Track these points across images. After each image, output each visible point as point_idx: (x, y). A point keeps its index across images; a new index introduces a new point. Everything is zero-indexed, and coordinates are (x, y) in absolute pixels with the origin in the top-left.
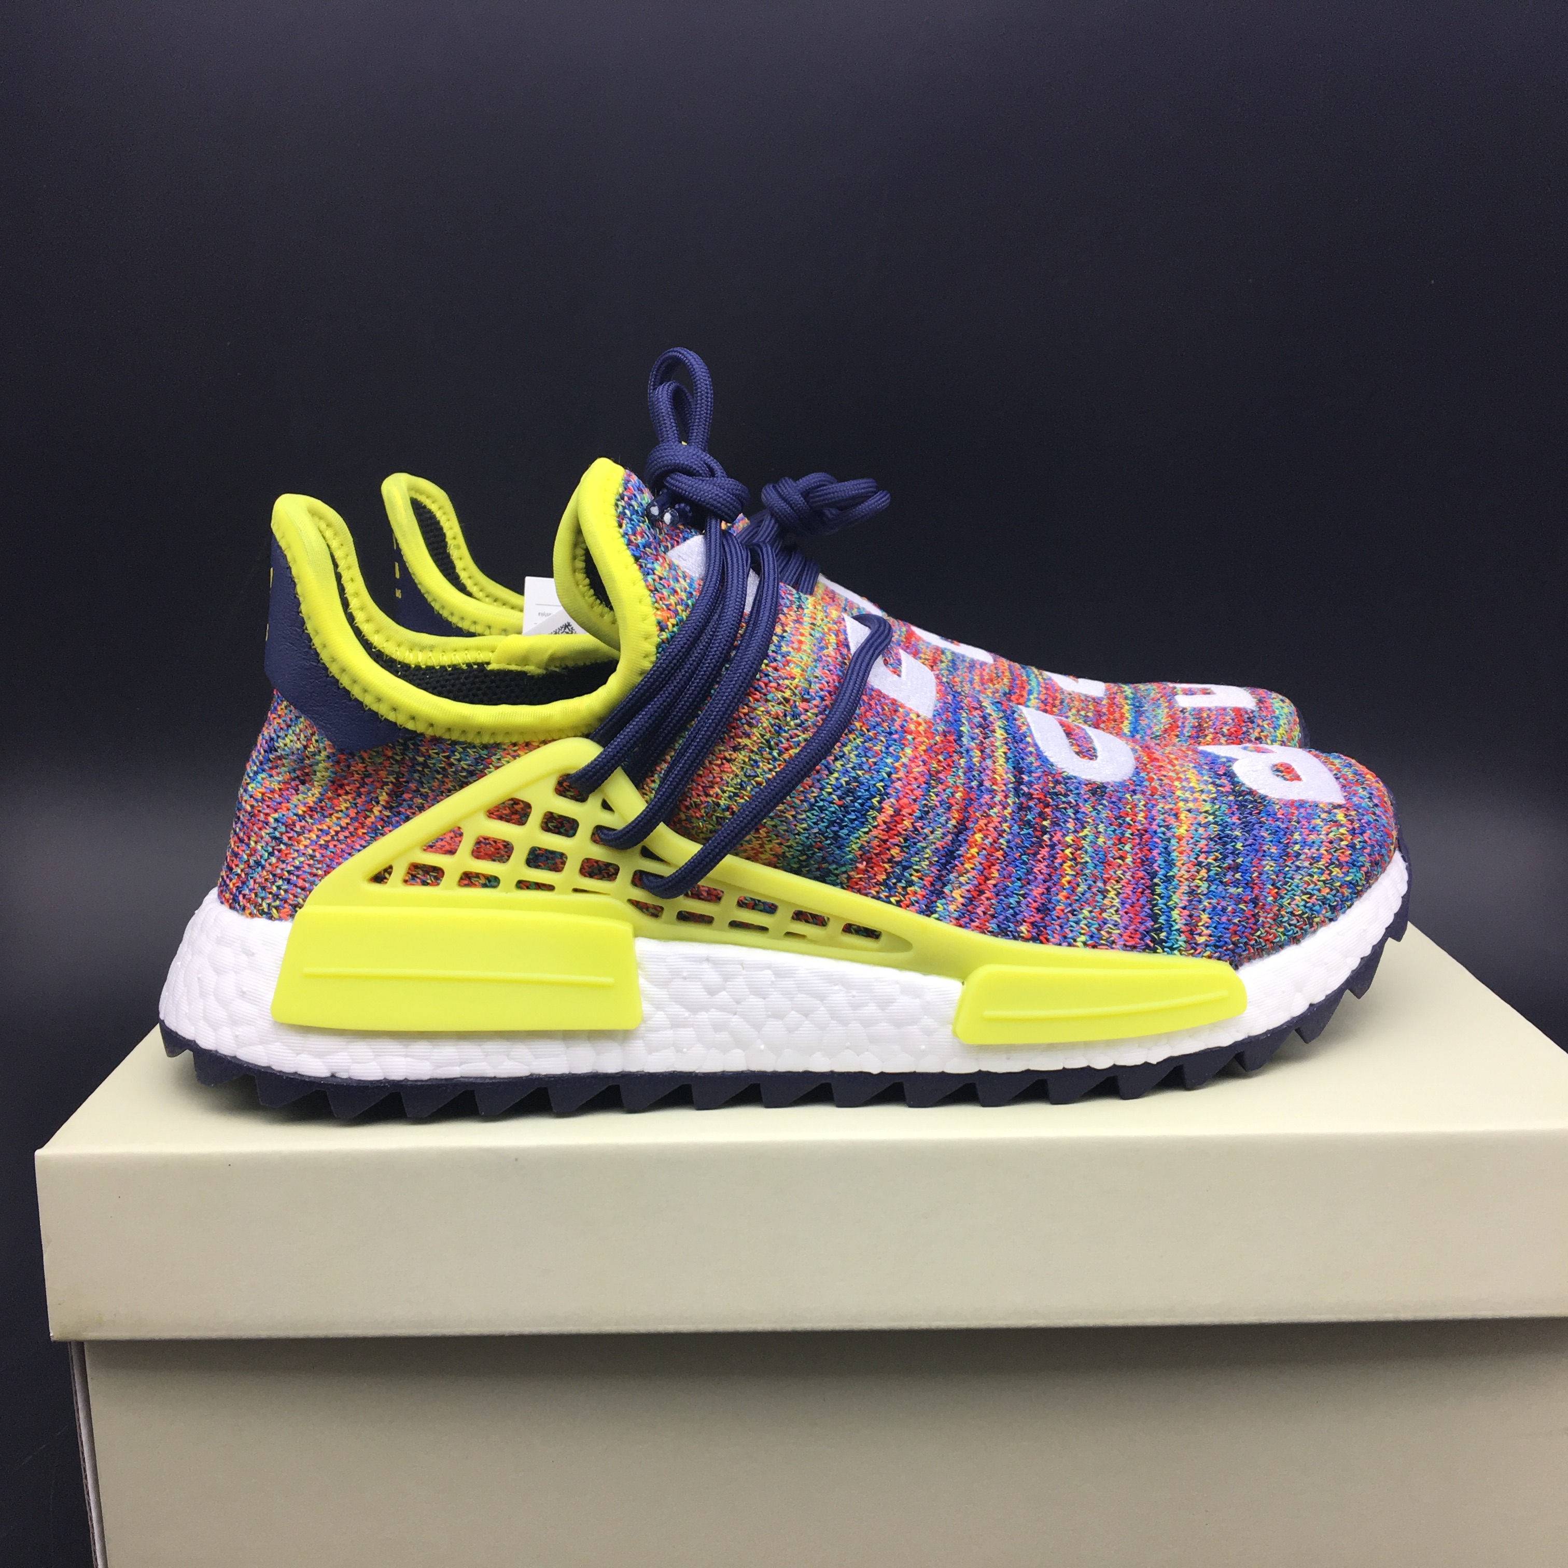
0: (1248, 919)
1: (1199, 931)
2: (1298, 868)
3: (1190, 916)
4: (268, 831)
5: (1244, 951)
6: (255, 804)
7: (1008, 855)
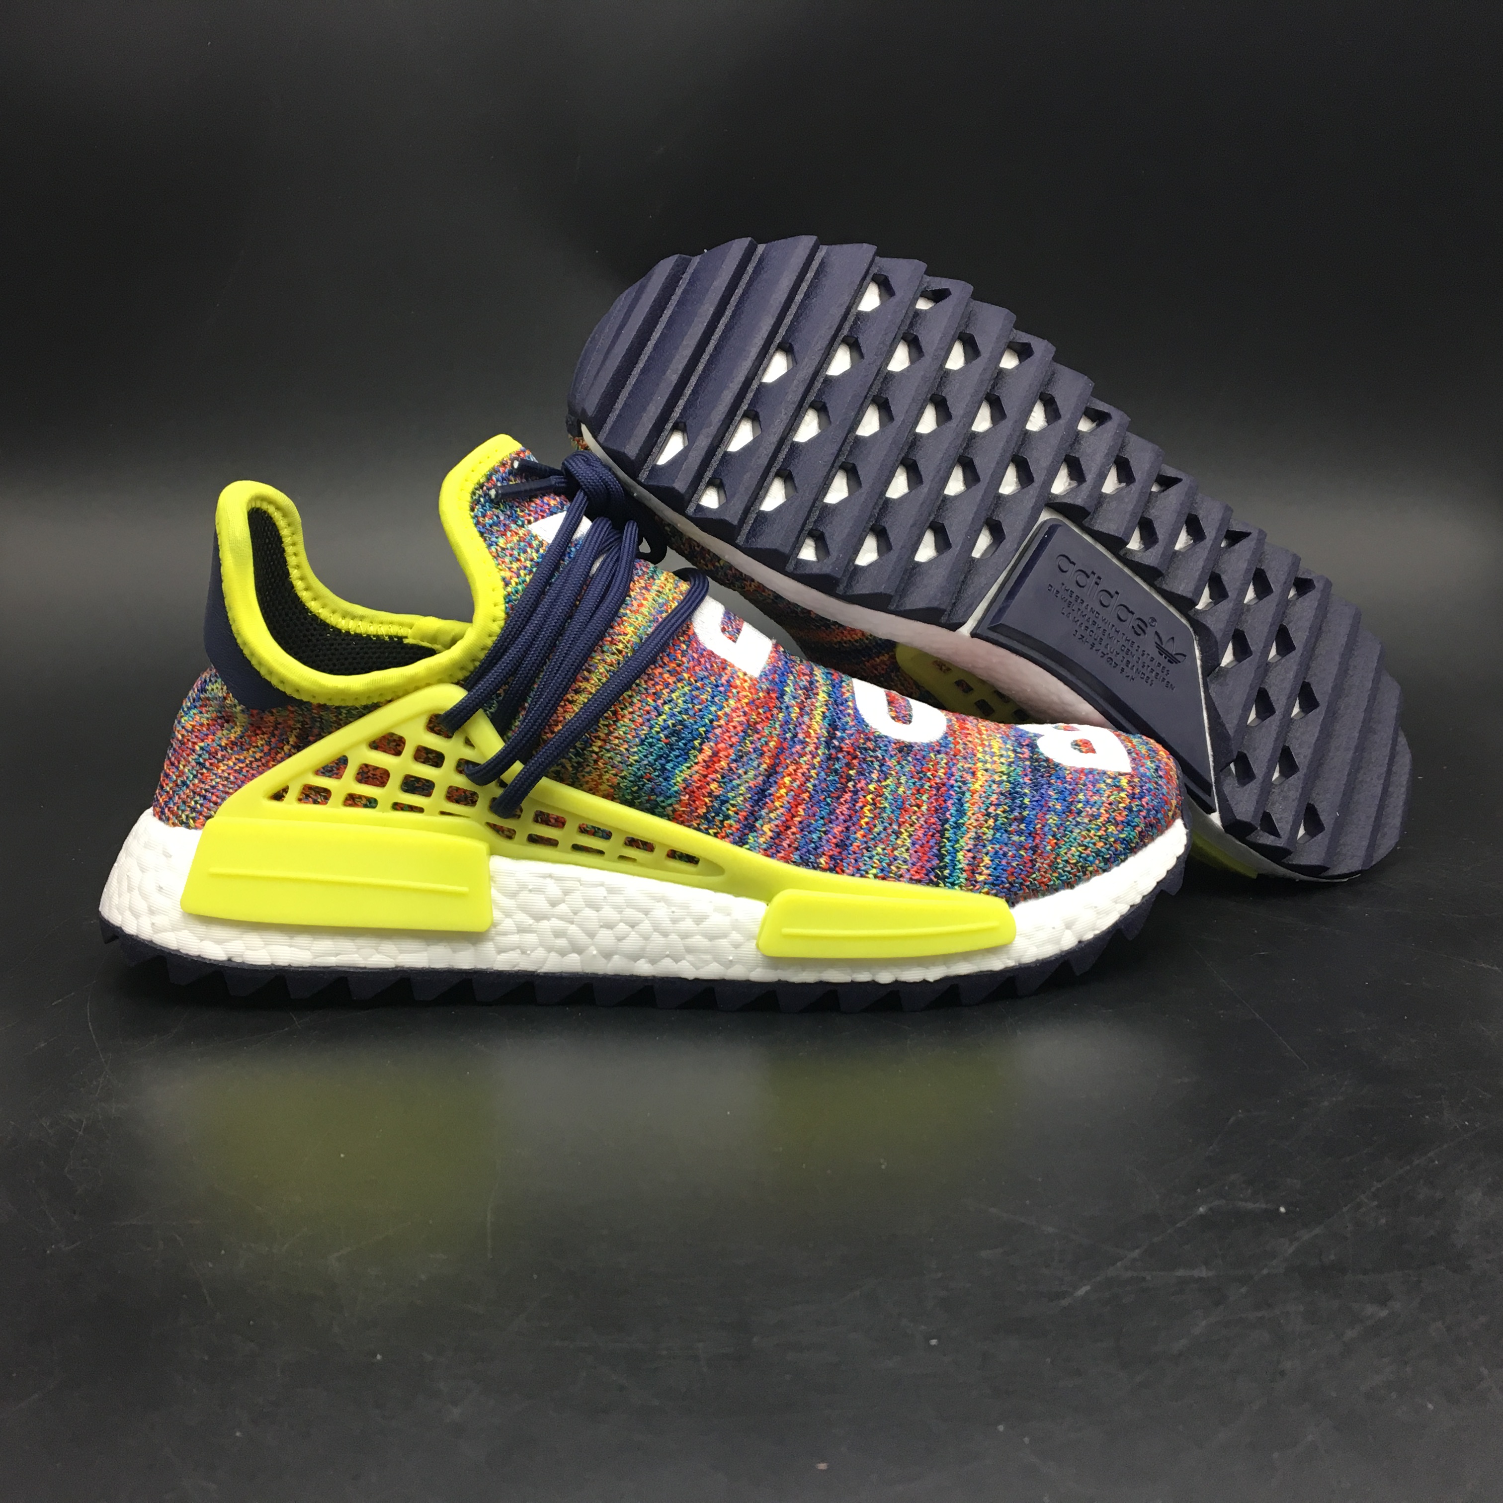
0: (1025, 863)
1: (979, 871)
2: (1078, 823)
3: (974, 858)
4: (194, 758)
5: (1019, 890)
6: (186, 734)
7: (813, 797)
